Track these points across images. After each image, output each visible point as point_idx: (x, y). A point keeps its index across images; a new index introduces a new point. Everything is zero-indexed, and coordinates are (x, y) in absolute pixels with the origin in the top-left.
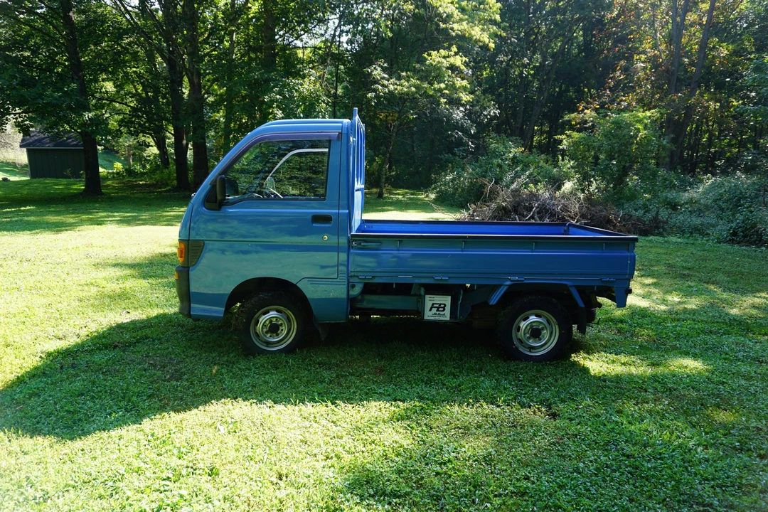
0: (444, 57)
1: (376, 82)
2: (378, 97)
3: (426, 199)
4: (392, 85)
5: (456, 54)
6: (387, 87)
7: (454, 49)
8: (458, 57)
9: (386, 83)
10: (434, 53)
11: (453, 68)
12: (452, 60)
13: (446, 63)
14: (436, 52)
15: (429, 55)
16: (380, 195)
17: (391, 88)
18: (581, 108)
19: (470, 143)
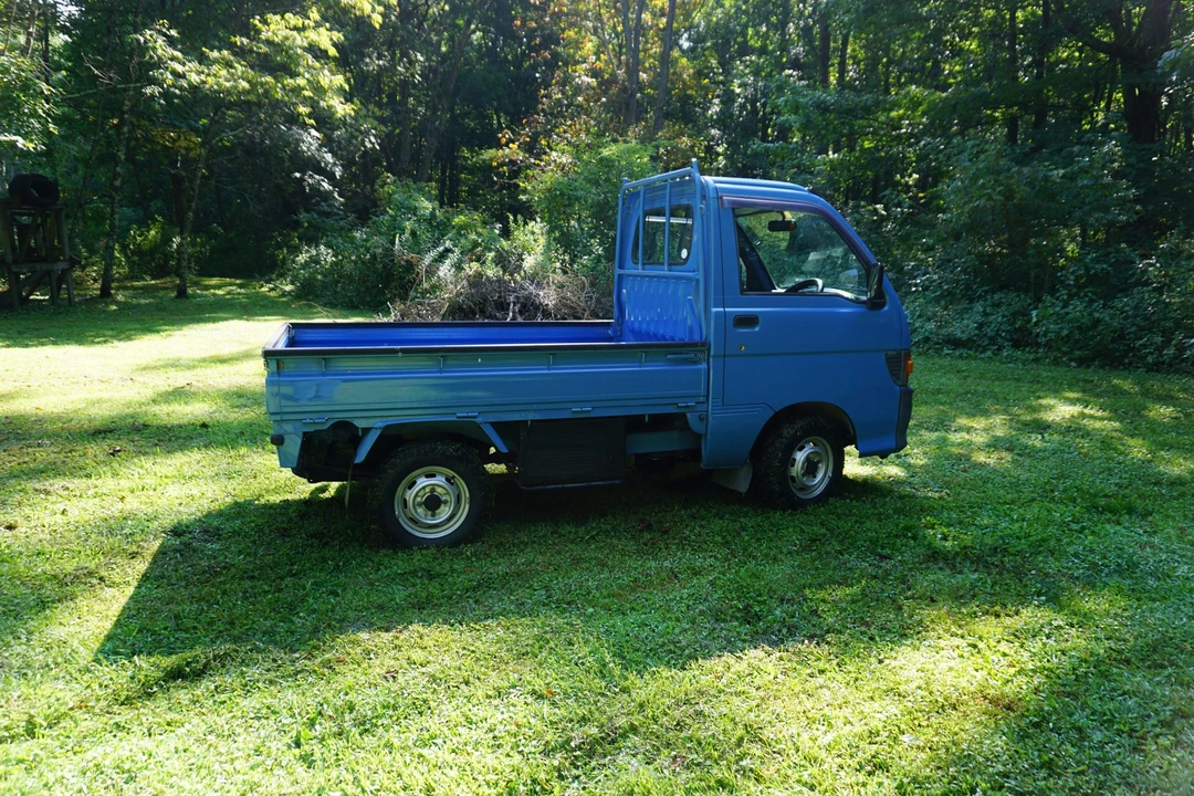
0: (295, 28)
1: (159, 64)
2: (166, 95)
3: (273, 294)
4: (193, 73)
5: (318, 25)
6: (183, 76)
7: (315, 15)
8: (322, 30)
9: (179, 68)
10: (273, 18)
11: (316, 52)
12: (312, 35)
13: (299, 40)
14: (278, 17)
15: (265, 22)
16: (182, 293)
17: (194, 78)
18: (504, 140)
19: (336, 195)
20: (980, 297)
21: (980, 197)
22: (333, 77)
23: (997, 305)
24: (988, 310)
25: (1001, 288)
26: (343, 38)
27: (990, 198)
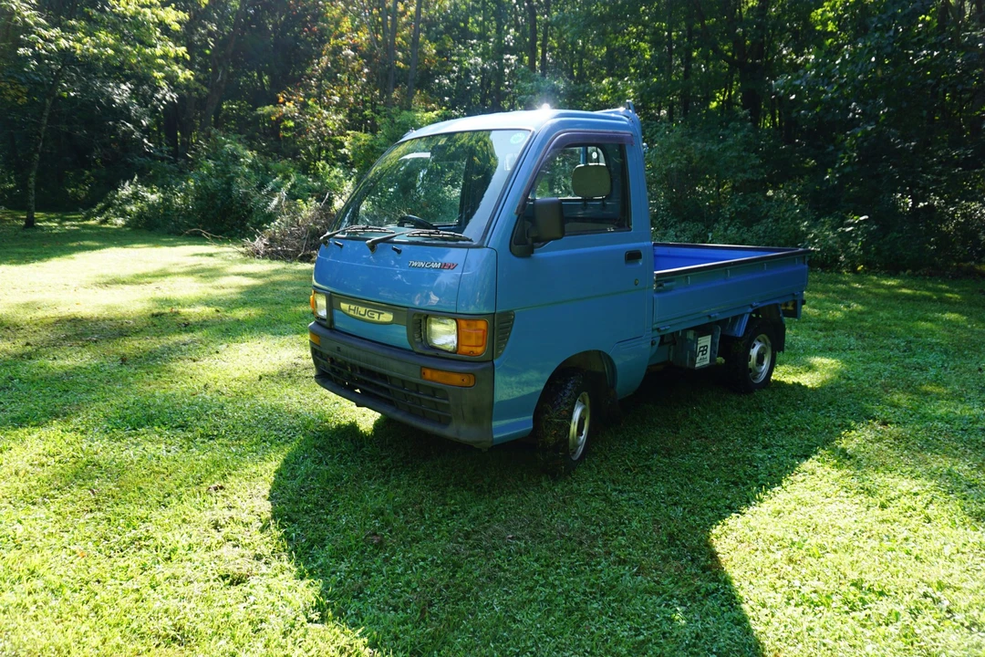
2: (38, 56)
8: (169, 9)
9: (46, 33)
11: (164, 27)
12: (160, 12)
13: (151, 16)
16: (31, 224)
18: (281, 100)
19: (145, 141)
20: (672, 226)
21: (673, 162)
22: (177, 48)
23: (683, 231)
24: (678, 234)
25: (684, 220)
26: (188, 17)
27: (680, 162)
